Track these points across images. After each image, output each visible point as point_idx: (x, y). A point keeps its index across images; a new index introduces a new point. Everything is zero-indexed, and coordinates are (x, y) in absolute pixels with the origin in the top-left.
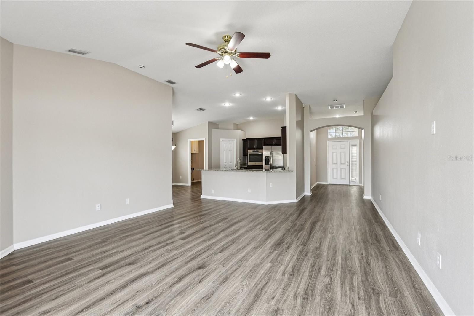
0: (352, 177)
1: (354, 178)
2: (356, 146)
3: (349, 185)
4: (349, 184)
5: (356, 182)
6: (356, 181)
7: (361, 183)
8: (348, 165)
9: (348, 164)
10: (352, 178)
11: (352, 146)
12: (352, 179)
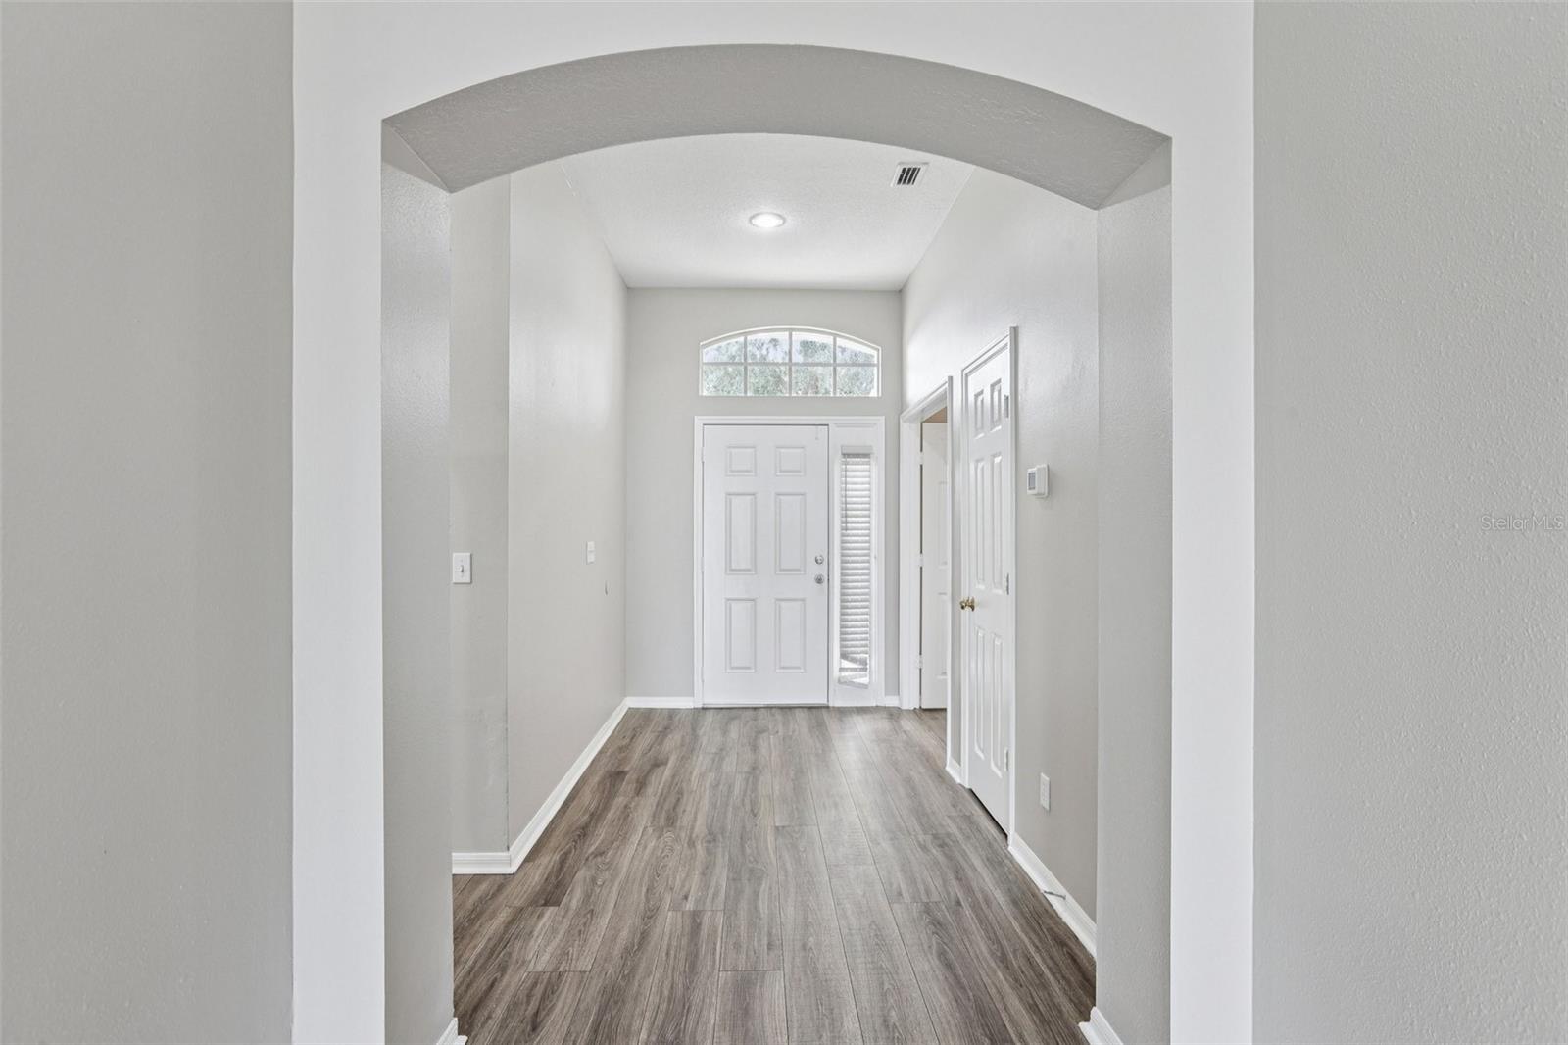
0: (844, 656)
1: (854, 660)
2: (866, 455)
3: (828, 707)
4: (821, 700)
5: (865, 687)
6: (865, 681)
7: (898, 692)
8: (819, 581)
9: (822, 571)
10: (846, 664)
11: (845, 455)
12: (842, 669)
